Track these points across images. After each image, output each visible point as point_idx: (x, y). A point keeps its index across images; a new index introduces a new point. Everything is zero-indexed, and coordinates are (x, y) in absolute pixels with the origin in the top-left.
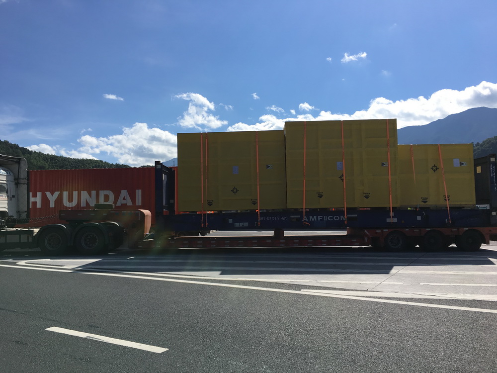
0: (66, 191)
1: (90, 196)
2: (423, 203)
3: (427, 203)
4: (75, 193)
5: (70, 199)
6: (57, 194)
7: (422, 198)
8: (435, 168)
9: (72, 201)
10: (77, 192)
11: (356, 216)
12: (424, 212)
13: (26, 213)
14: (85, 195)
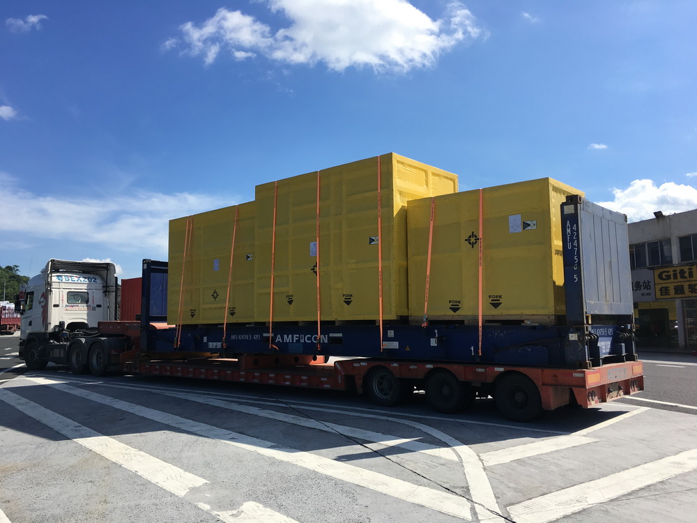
2: (451, 313)
3: (458, 313)
7: (450, 302)
8: (473, 240)
11: (340, 335)
12: (436, 331)
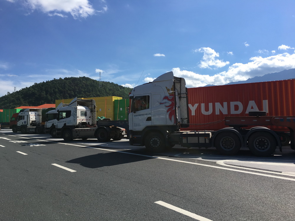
0: (203, 103)
1: (223, 106)
4: (211, 105)
5: (207, 109)
6: (196, 105)
9: (208, 111)
10: (212, 103)
13: (187, 120)
14: (218, 105)
